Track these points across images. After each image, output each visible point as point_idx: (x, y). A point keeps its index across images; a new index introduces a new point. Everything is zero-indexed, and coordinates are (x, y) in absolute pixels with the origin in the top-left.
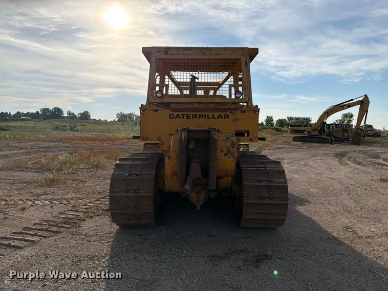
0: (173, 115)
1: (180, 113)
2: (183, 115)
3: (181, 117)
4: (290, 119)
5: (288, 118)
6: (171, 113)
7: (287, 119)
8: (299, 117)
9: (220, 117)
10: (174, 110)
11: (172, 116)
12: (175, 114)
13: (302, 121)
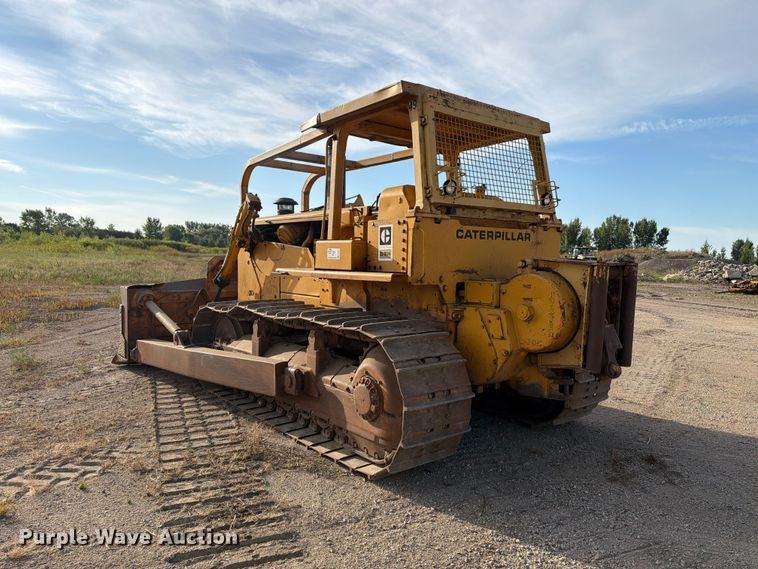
0: (462, 231)
1: (471, 228)
2: (476, 232)
3: (473, 234)
4: (191, 225)
5: (187, 223)
6: (459, 227)
7: (185, 226)
8: (208, 223)
9: (520, 237)
10: (464, 221)
11: (460, 234)
12: (466, 228)
13: (215, 230)
